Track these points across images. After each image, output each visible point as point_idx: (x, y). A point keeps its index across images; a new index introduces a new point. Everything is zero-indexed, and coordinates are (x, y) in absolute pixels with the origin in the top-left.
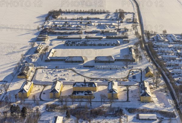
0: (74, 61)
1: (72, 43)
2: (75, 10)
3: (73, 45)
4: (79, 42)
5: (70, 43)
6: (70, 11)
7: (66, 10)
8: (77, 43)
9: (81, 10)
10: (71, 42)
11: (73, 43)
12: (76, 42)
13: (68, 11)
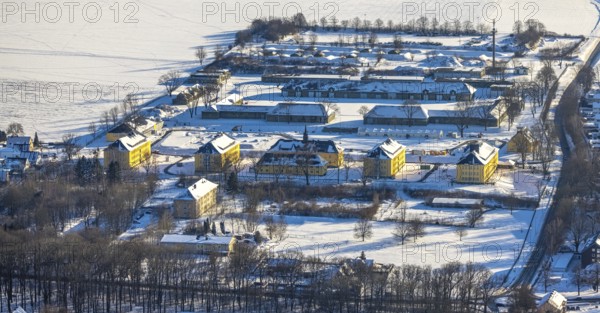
0: (296, 116)
1: (307, 86)
2: (357, 19)
3: (311, 94)
4: (334, 86)
5: (301, 86)
6: (339, 24)
7: (323, 21)
8: (326, 88)
9: (379, 22)
10: (305, 84)
11: (309, 86)
12: (322, 85)
13: (329, 23)
